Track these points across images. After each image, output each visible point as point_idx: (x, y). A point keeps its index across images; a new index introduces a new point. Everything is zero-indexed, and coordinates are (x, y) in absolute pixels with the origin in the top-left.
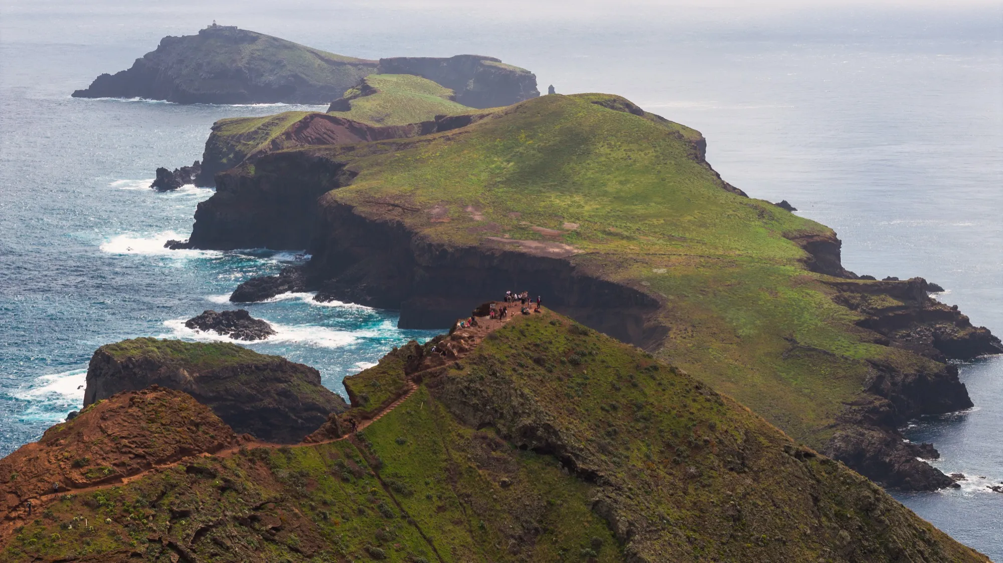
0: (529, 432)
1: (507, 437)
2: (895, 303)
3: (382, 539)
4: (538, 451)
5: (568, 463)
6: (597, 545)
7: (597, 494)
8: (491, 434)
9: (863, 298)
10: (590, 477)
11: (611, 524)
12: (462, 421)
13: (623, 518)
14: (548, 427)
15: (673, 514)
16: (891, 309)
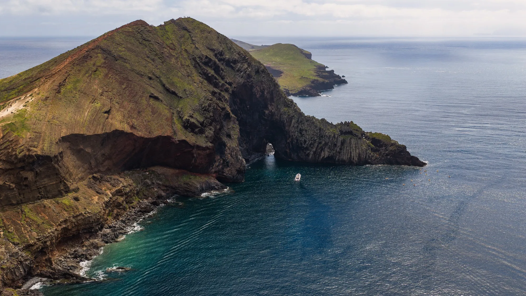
0: (184, 27)
1: (182, 28)
2: (328, 74)
3: (163, 35)
4: (185, 30)
5: (188, 31)
6: (189, 38)
7: (190, 33)
8: (180, 28)
9: (322, 73)
10: (190, 32)
11: (191, 36)
12: (177, 26)
13: (192, 35)
14: (186, 27)
15: (199, 36)
16: (327, 75)
